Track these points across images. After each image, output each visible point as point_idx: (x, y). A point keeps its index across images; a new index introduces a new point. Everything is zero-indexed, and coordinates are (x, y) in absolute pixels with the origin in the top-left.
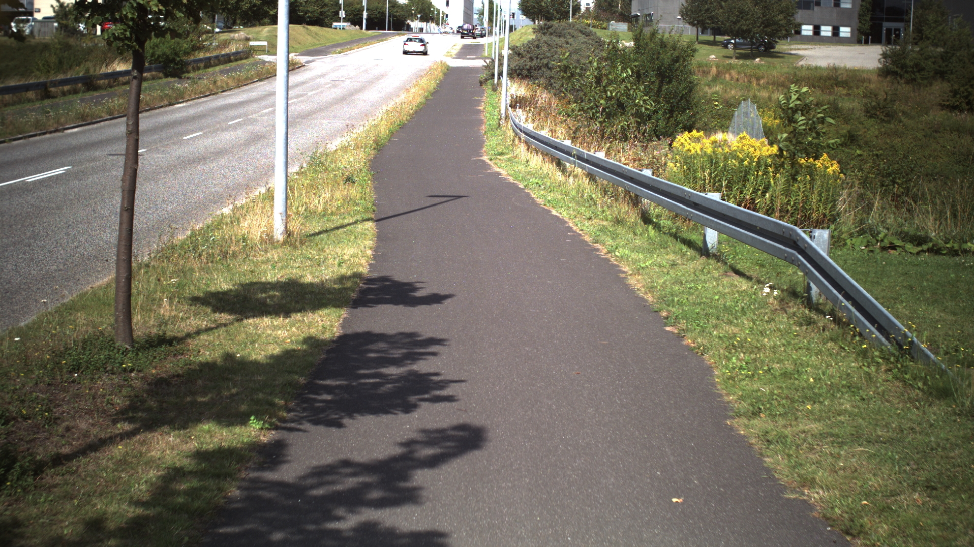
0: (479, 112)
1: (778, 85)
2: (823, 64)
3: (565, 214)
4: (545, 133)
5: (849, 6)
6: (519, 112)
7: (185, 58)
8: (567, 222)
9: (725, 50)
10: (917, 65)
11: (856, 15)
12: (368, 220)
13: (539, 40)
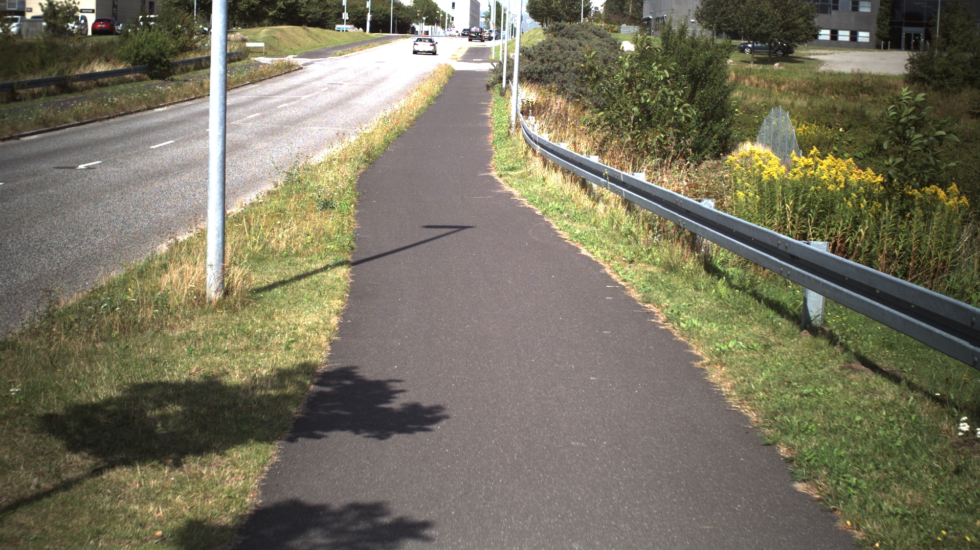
0: (486, 118)
1: (800, 91)
2: (847, 69)
3: (598, 253)
4: (565, 146)
5: (868, 10)
6: (532, 119)
7: (171, 60)
8: (602, 267)
9: (742, 55)
10: (945, 72)
11: (875, 20)
12: (341, 264)
13: (552, 41)
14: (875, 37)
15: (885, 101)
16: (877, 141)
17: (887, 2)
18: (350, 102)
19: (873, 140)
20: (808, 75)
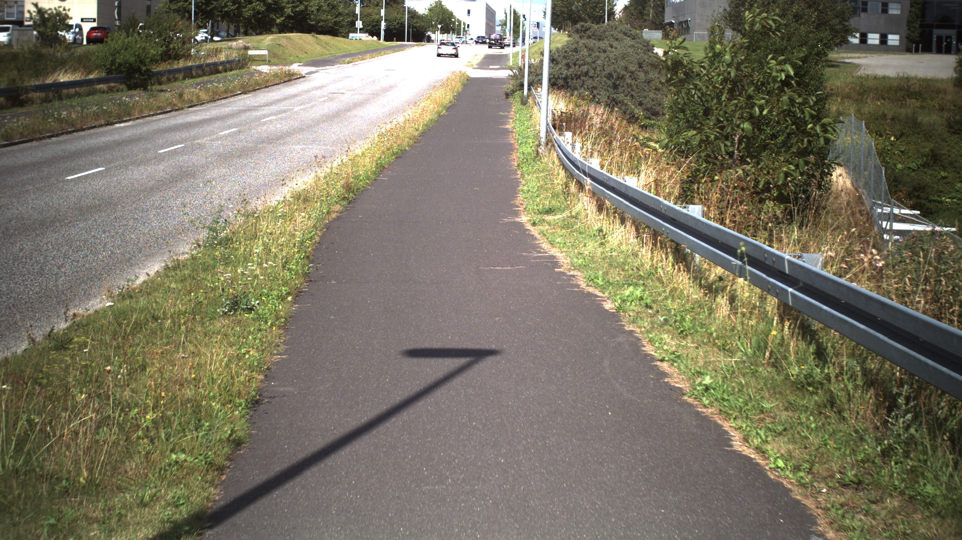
5: (897, 12)
6: (569, 135)
7: (152, 68)
11: (905, 23)
13: (578, 43)
14: (905, 40)
15: (934, 106)
16: (932, 150)
17: (917, 4)
18: (349, 114)
19: (927, 150)
20: (850, 80)
